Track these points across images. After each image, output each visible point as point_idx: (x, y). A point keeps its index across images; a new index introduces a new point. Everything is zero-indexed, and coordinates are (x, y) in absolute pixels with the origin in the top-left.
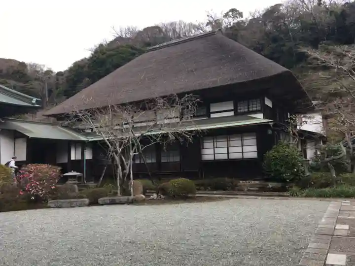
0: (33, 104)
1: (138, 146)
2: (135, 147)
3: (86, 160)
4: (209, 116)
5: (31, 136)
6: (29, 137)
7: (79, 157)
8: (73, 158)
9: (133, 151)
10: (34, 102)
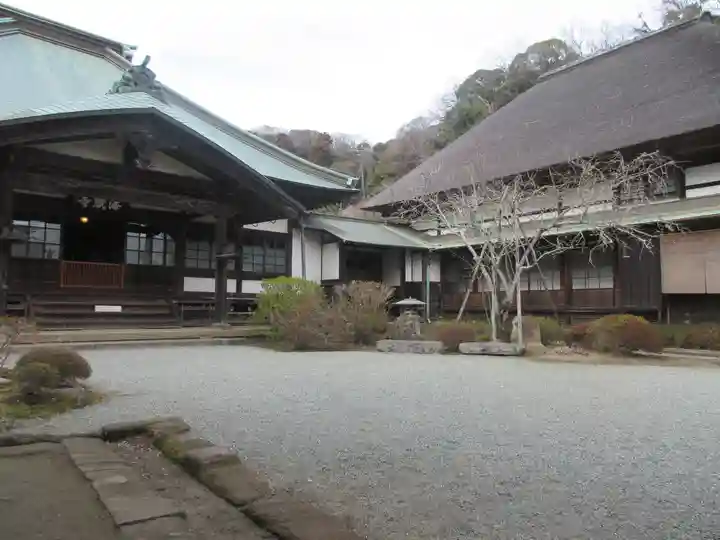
0: (348, 186)
1: (530, 256)
2: (525, 257)
3: (431, 283)
4: (683, 195)
5: (345, 238)
6: (342, 240)
7: (418, 278)
8: (408, 279)
9: (522, 263)
10: (349, 183)
